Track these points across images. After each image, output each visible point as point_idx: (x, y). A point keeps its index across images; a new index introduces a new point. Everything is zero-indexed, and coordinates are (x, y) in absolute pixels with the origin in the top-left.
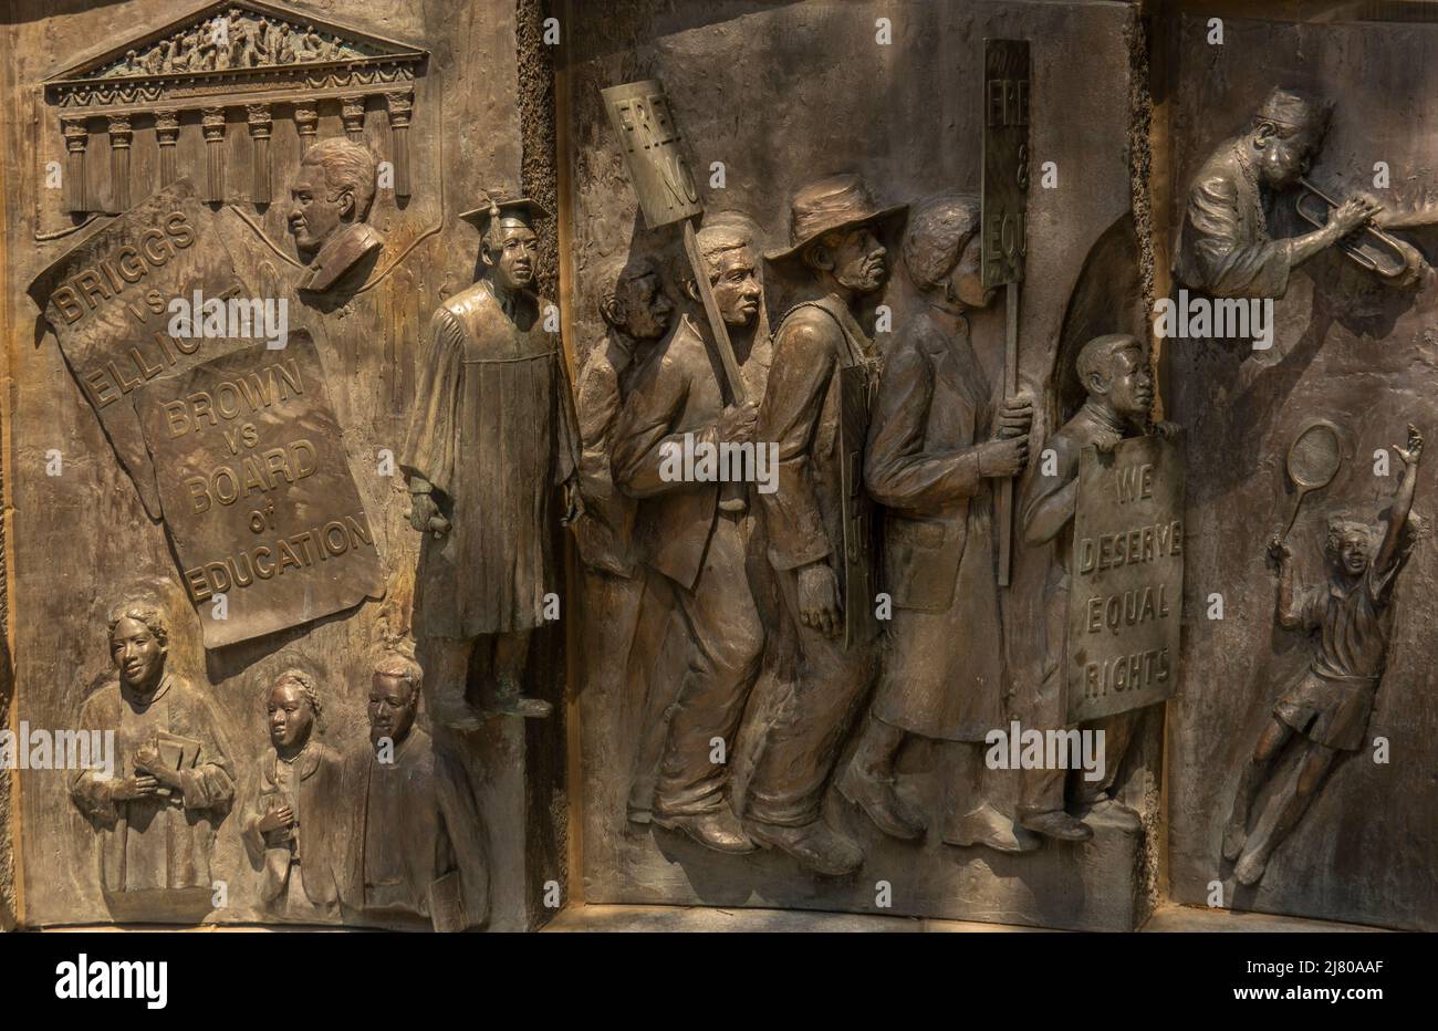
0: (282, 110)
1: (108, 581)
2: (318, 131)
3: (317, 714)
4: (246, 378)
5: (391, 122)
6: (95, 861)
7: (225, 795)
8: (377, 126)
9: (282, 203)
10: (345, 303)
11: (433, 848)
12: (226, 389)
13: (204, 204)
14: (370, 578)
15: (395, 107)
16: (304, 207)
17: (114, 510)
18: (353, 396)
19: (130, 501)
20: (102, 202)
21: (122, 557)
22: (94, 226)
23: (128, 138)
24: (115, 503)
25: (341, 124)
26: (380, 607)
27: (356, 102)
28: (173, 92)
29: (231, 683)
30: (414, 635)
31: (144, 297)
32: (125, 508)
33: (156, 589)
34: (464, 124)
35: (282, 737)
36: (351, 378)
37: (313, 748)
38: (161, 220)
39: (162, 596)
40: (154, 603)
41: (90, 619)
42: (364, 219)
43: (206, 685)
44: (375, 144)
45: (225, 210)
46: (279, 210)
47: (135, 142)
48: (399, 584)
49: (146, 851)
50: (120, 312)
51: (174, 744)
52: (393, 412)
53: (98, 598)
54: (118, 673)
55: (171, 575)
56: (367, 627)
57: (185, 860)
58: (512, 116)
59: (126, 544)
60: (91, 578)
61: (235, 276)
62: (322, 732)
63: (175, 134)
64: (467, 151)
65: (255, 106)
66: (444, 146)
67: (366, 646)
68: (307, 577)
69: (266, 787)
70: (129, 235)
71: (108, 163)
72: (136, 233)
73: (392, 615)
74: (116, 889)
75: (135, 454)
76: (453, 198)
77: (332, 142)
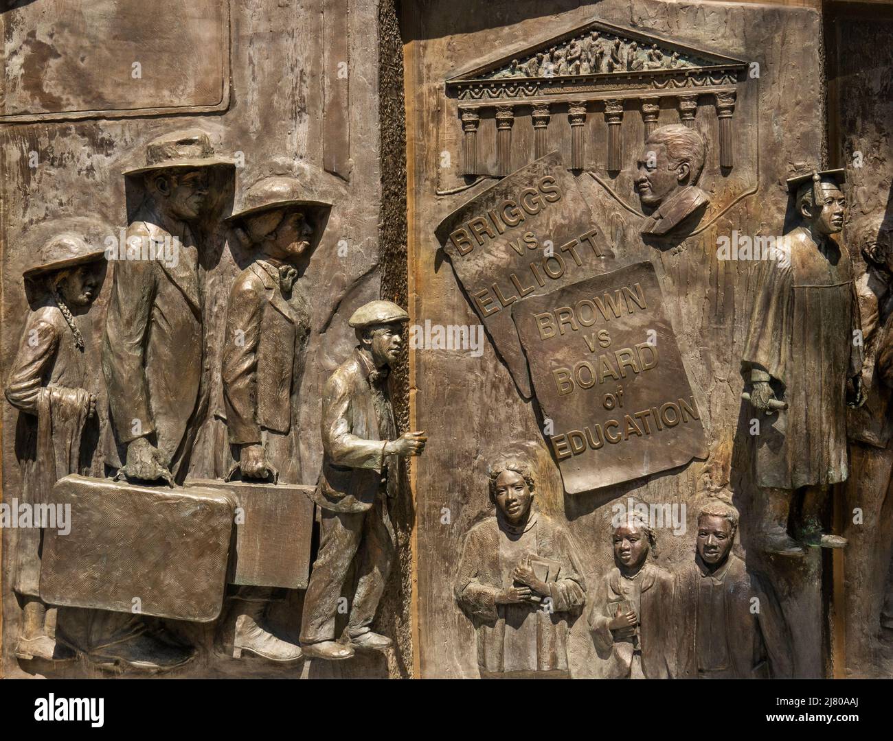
0: (632, 104)
1: (488, 443)
2: (660, 119)
3: (652, 543)
4: (600, 297)
5: (718, 113)
6: (474, 649)
7: (579, 603)
8: (706, 116)
9: (628, 171)
10: (679, 243)
11: (752, 643)
12: (586, 304)
13: (568, 171)
14: (697, 444)
15: (722, 103)
16: (648, 174)
17: (494, 392)
18: (684, 311)
19: (506, 385)
20: (489, 168)
21: (499, 426)
22: (482, 185)
23: (511, 122)
24: (494, 386)
25: (677, 115)
26: (704, 466)
27: (691, 99)
28: (546, 90)
29: (584, 519)
30: (732, 487)
31: (522, 237)
32: (502, 390)
33: (526, 450)
34: (776, 115)
35: (628, 560)
36: (682, 298)
37: (649, 569)
38: (536, 181)
39: (530, 455)
40: (525, 460)
41: (473, 471)
42: (695, 183)
43: (564, 520)
44: (705, 129)
45: (584, 175)
46: (627, 176)
47: (515, 125)
48: (721, 449)
49: (520, 642)
50: (503, 248)
51: (542, 563)
52: (716, 323)
53: (480, 456)
54: (494, 511)
55: (537, 440)
56: (693, 480)
57: (550, 650)
58: (815, 111)
59: (503, 416)
60: (475, 440)
61: (592, 223)
62: (656, 557)
63: (547, 120)
64: (779, 135)
65: (611, 100)
66: (760, 131)
67: (692, 494)
68: (646, 443)
69: (613, 597)
70: (511, 192)
71: (494, 140)
72: (516, 191)
73: (715, 472)
74: (496, 670)
75: (512, 351)
76: (767, 169)
77: (670, 127)
